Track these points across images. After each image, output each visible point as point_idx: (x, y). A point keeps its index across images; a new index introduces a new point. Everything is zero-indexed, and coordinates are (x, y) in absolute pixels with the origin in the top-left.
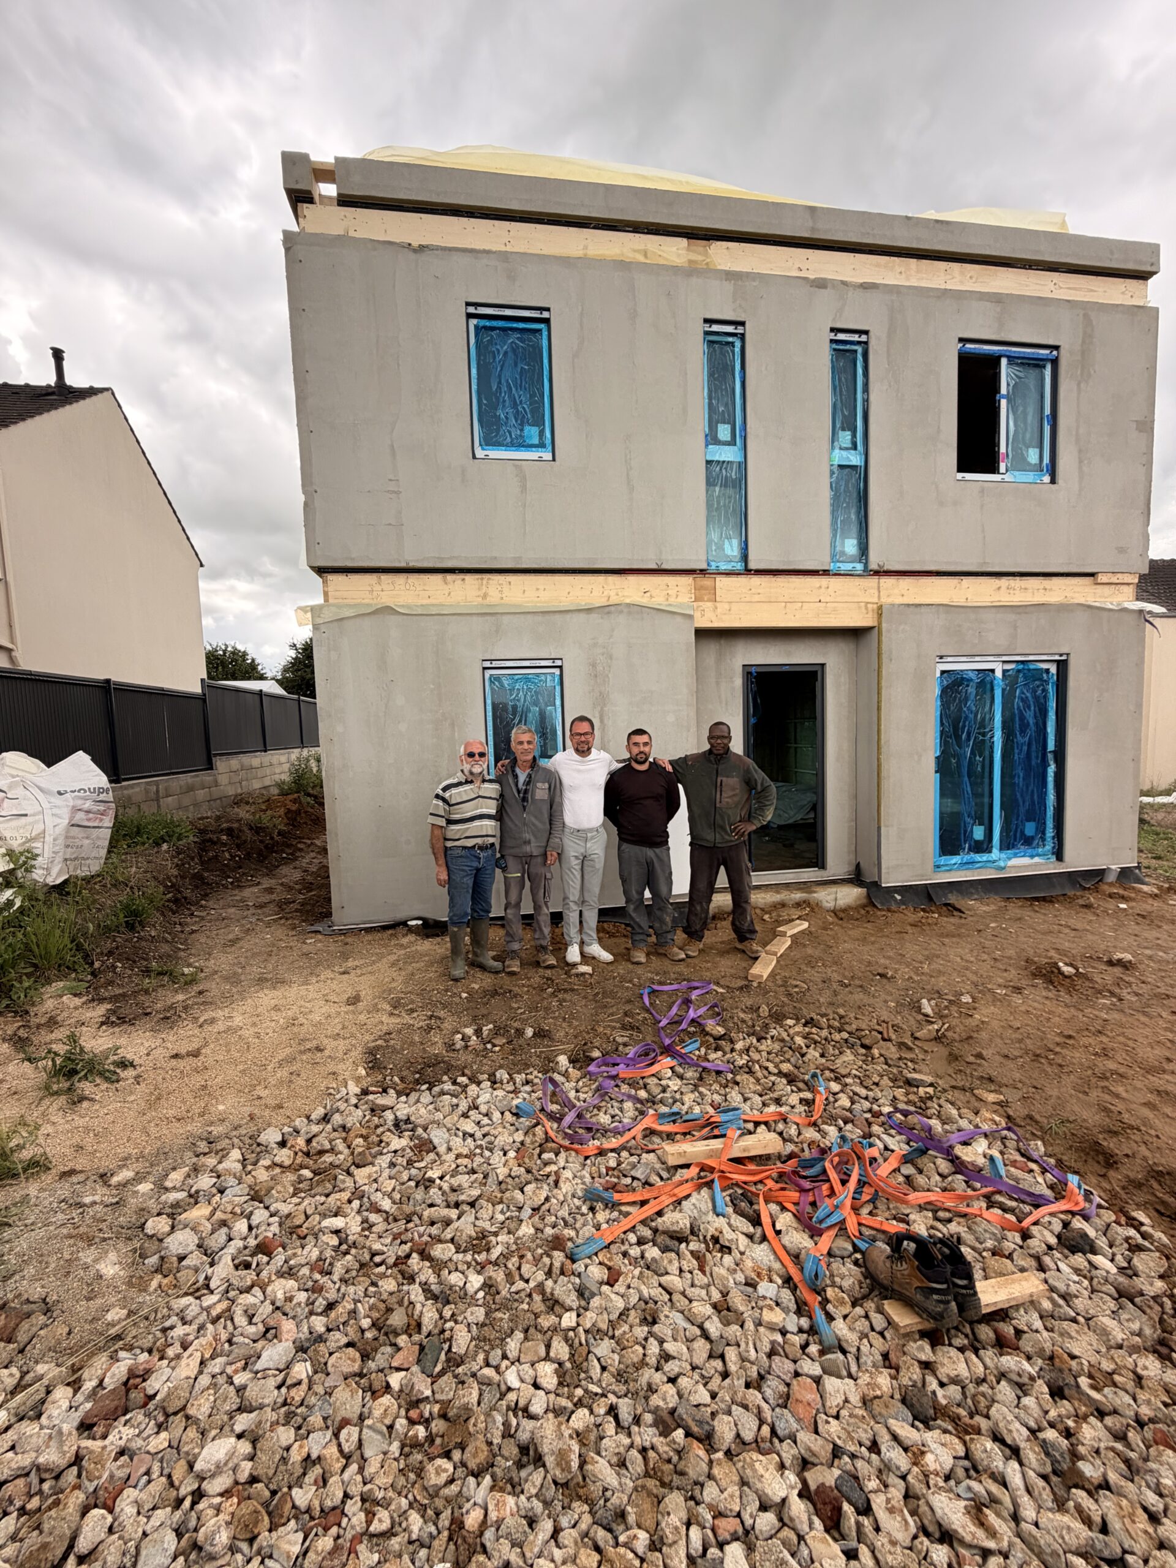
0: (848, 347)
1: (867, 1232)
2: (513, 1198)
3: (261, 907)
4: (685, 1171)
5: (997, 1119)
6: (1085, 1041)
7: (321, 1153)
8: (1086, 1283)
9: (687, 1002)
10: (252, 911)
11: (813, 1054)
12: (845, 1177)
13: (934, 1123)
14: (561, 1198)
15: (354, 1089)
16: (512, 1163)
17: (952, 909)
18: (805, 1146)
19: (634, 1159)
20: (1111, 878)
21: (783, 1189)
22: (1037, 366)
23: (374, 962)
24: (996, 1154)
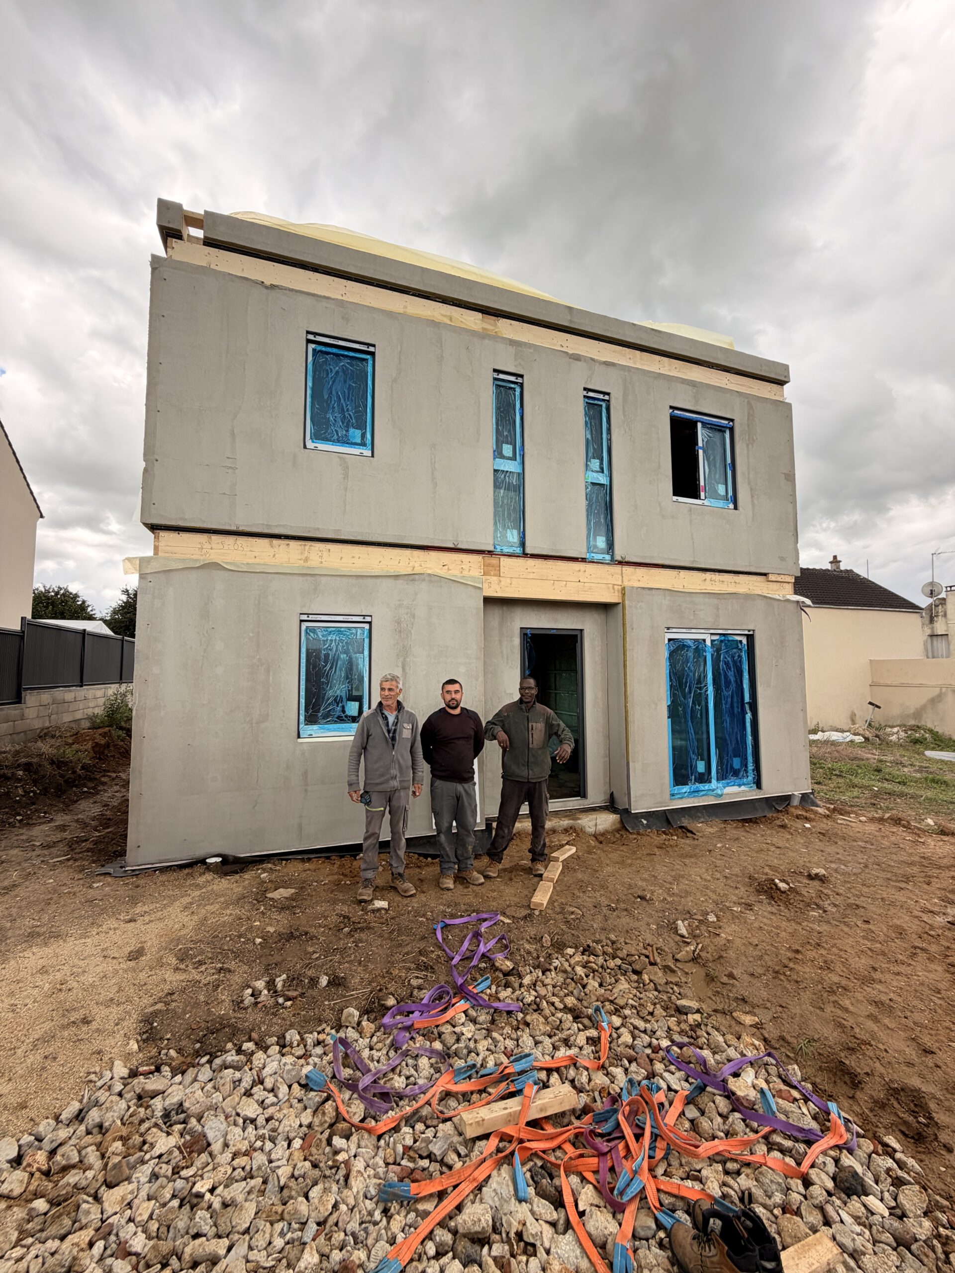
0: (596, 402)
1: (667, 1200)
2: (296, 1211)
3: (49, 847)
4: (483, 1143)
5: (757, 1043)
6: (811, 954)
7: (65, 1169)
8: (867, 1232)
9: (477, 935)
10: (38, 851)
11: (593, 984)
12: (638, 1131)
13: (706, 1053)
14: (351, 1202)
15: (120, 1070)
16: (298, 1156)
17: (686, 831)
18: (597, 1094)
19: (430, 1133)
20: (796, 802)
21: (581, 1156)
22: (720, 430)
23: (165, 906)
24: (764, 1085)
